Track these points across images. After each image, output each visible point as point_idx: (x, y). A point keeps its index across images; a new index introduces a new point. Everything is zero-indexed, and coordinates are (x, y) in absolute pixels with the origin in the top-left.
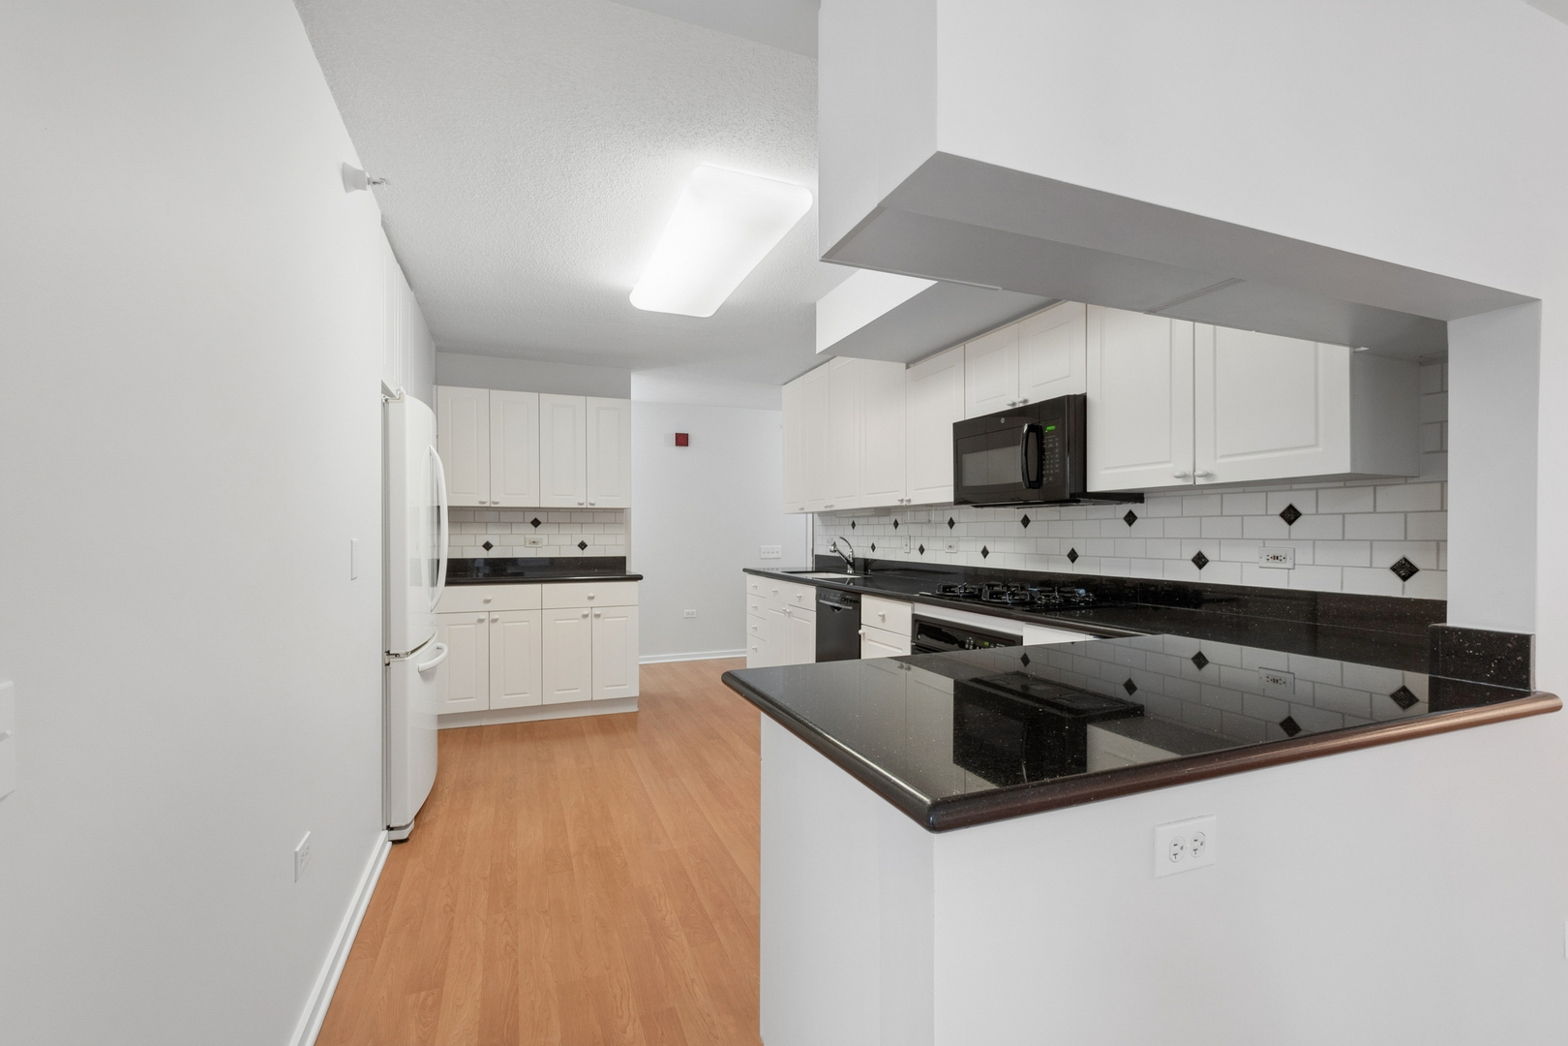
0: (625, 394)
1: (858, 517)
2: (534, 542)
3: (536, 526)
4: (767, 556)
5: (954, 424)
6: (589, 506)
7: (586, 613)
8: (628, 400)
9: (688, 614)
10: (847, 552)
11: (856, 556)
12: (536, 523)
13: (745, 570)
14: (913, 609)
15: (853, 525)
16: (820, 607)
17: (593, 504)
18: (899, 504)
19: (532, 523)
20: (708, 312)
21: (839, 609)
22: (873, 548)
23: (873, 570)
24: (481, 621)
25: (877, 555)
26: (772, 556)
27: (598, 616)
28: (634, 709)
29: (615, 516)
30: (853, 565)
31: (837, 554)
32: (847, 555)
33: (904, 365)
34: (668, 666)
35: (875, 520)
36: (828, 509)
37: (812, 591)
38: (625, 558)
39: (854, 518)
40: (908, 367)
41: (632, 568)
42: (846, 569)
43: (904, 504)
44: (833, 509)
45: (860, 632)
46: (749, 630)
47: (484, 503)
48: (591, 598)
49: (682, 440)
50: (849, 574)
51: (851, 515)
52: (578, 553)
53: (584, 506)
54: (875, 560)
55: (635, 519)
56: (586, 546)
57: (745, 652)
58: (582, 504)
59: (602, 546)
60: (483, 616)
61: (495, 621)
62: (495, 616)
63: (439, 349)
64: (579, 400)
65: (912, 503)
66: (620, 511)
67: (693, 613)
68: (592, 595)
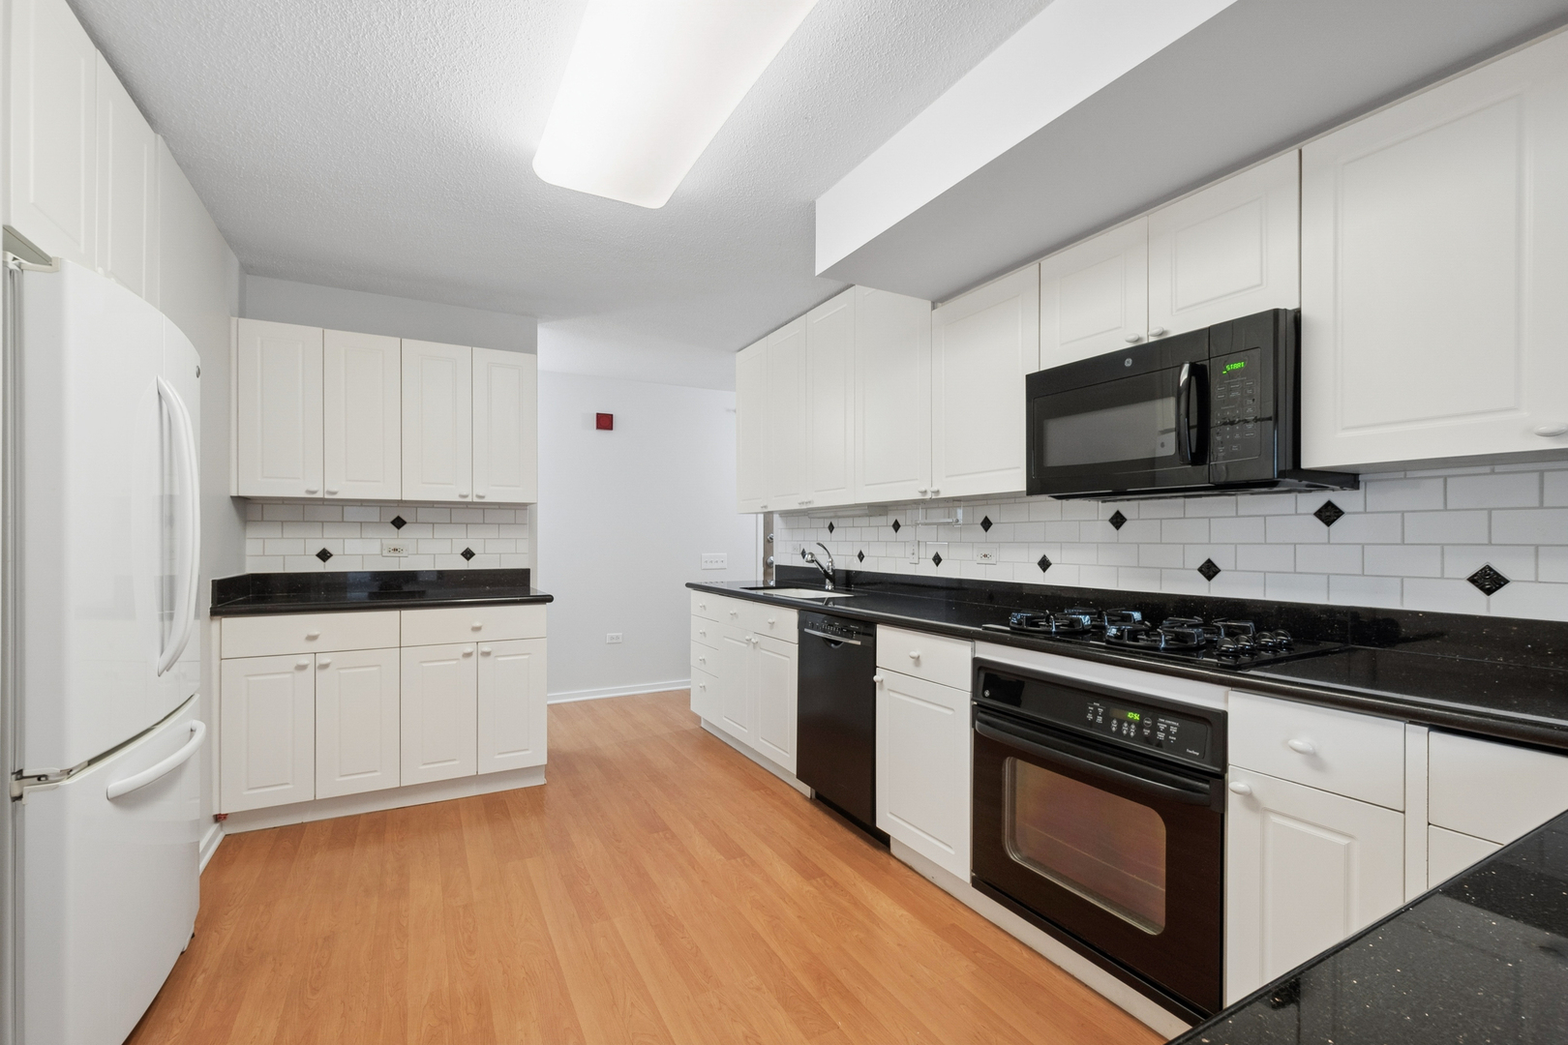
0: (531, 348)
1: (839, 517)
2: (396, 550)
3: (399, 527)
4: (710, 566)
5: (1027, 376)
6: (476, 500)
7: (468, 650)
8: (534, 355)
9: (612, 638)
10: (825, 562)
11: (837, 567)
12: (399, 523)
13: (689, 585)
14: (974, 650)
15: (831, 528)
16: (804, 640)
17: (483, 497)
18: (919, 497)
19: (393, 523)
20: (656, 202)
21: (837, 643)
22: (861, 556)
23: (856, 584)
24: (302, 668)
25: (868, 566)
26: (715, 566)
27: (487, 654)
28: (541, 781)
29: (515, 514)
30: (832, 579)
31: (814, 565)
32: (825, 566)
33: (929, 304)
34: (586, 706)
35: (865, 521)
36: (804, 507)
37: (792, 616)
38: (529, 570)
39: (832, 519)
40: (934, 307)
41: (538, 586)
42: (825, 584)
43: (928, 496)
44: (810, 506)
45: (875, 678)
46: (694, 662)
47: (314, 492)
48: (477, 629)
49: (605, 422)
50: (828, 591)
51: (832, 514)
52: (463, 565)
53: (469, 500)
54: (861, 572)
55: (543, 518)
56: (472, 554)
57: (689, 683)
58: (466, 496)
59: (494, 554)
60: (304, 660)
61: (325, 666)
62: (323, 659)
63: (247, 269)
64: (464, 351)
65: (941, 496)
66: (521, 507)
67: (618, 638)
68: (477, 624)
